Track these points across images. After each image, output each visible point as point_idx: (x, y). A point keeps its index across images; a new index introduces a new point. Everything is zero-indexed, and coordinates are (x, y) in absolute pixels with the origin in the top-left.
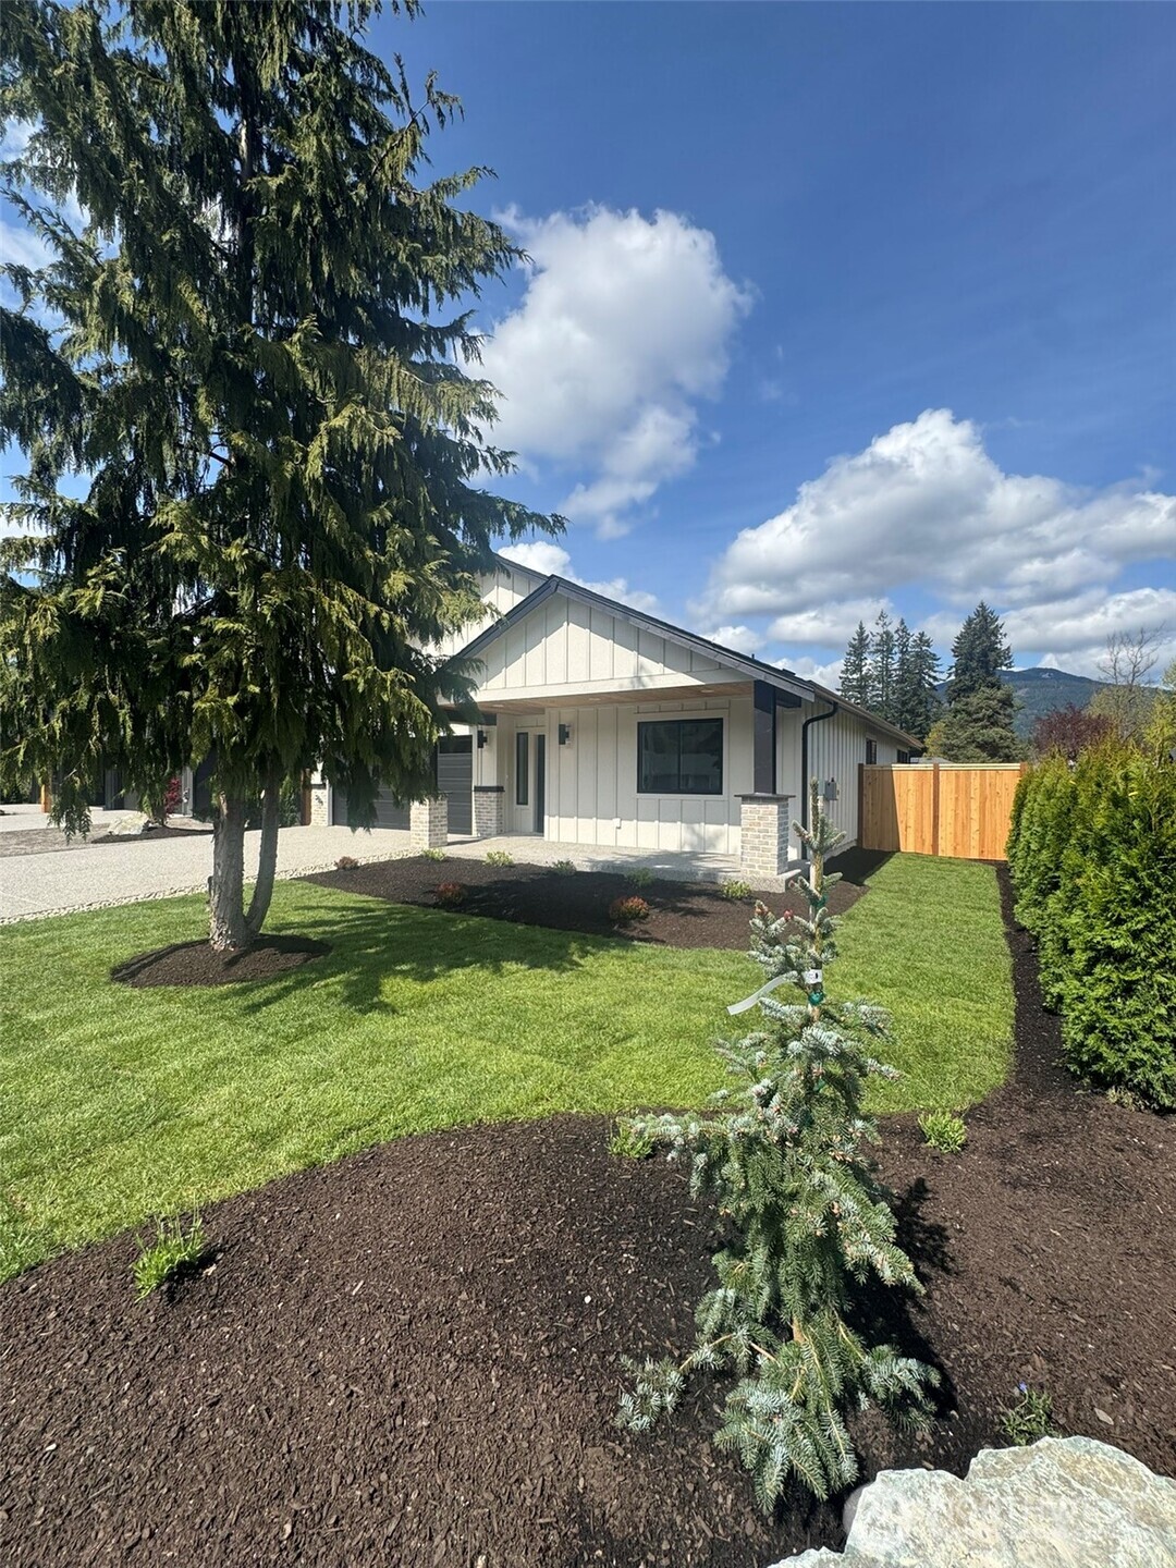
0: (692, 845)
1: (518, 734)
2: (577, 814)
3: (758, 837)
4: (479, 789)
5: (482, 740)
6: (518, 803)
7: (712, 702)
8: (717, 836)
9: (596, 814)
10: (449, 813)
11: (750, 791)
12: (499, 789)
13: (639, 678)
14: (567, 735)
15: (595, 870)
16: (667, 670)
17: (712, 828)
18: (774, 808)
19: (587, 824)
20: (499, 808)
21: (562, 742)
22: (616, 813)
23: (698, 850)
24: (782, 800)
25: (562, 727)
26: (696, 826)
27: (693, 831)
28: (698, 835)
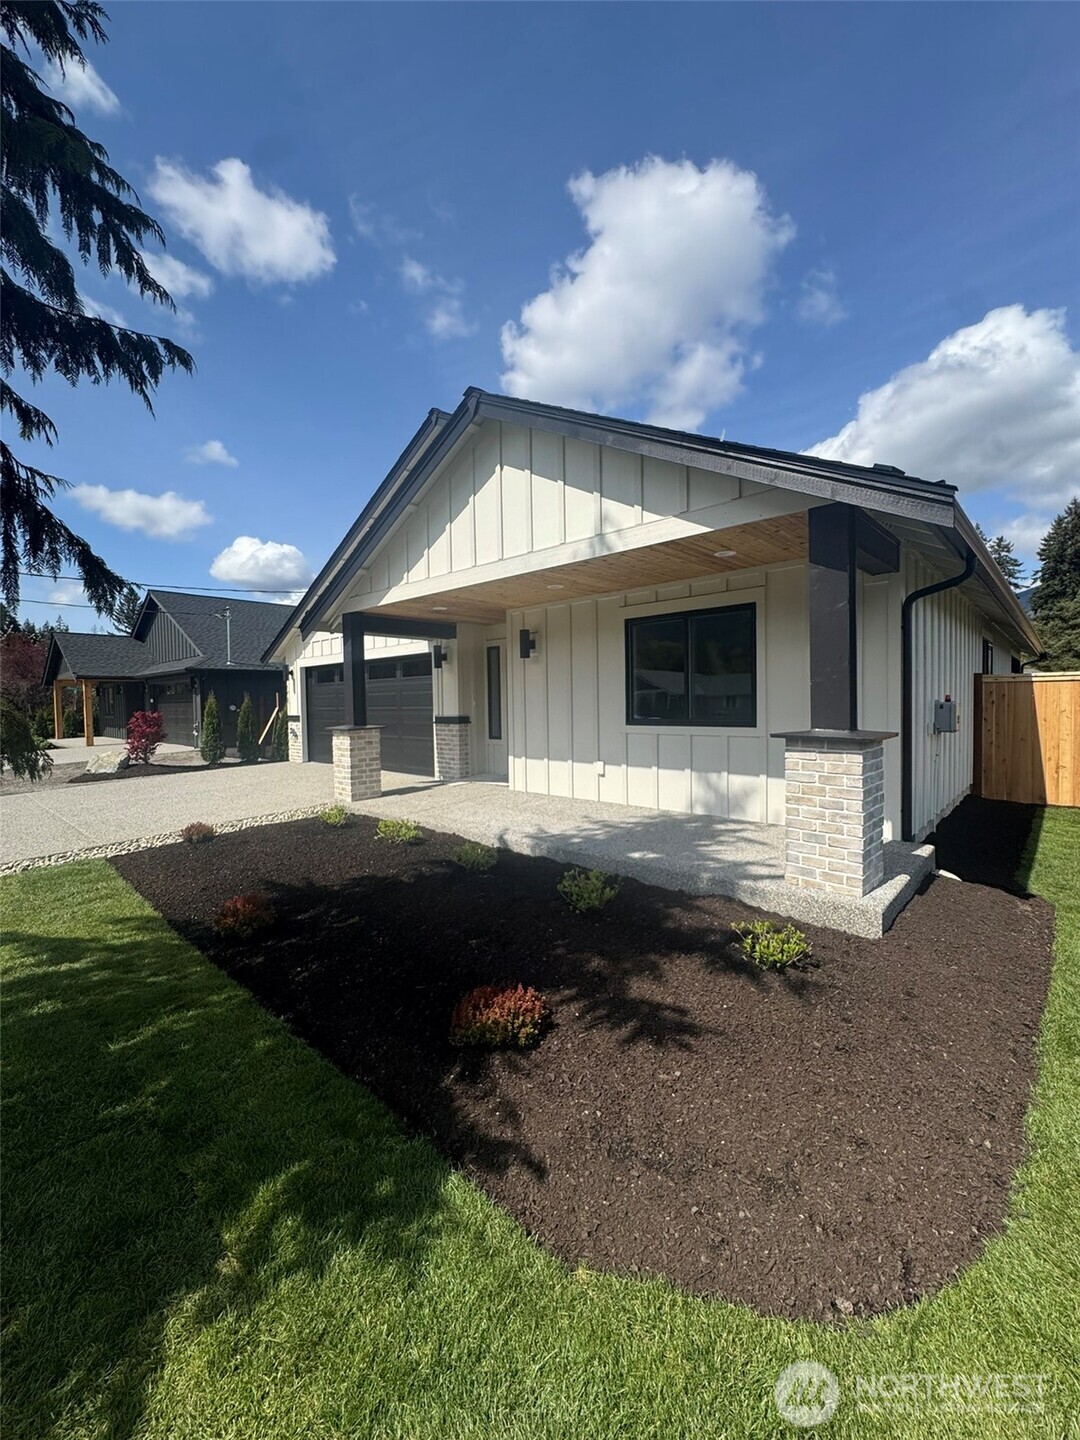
0: (706, 806)
1: (489, 649)
2: (549, 754)
3: (822, 817)
4: (441, 720)
5: (440, 657)
6: (491, 737)
7: (735, 577)
8: (747, 794)
9: (573, 754)
10: (381, 753)
11: (802, 724)
12: (463, 720)
13: (601, 536)
14: (532, 645)
15: (538, 853)
16: (649, 517)
17: (737, 782)
18: (854, 761)
19: (561, 768)
20: (464, 743)
21: (525, 654)
22: (598, 753)
23: (717, 813)
24: (867, 744)
25: (524, 634)
26: (713, 777)
27: (709, 785)
28: (716, 791)
